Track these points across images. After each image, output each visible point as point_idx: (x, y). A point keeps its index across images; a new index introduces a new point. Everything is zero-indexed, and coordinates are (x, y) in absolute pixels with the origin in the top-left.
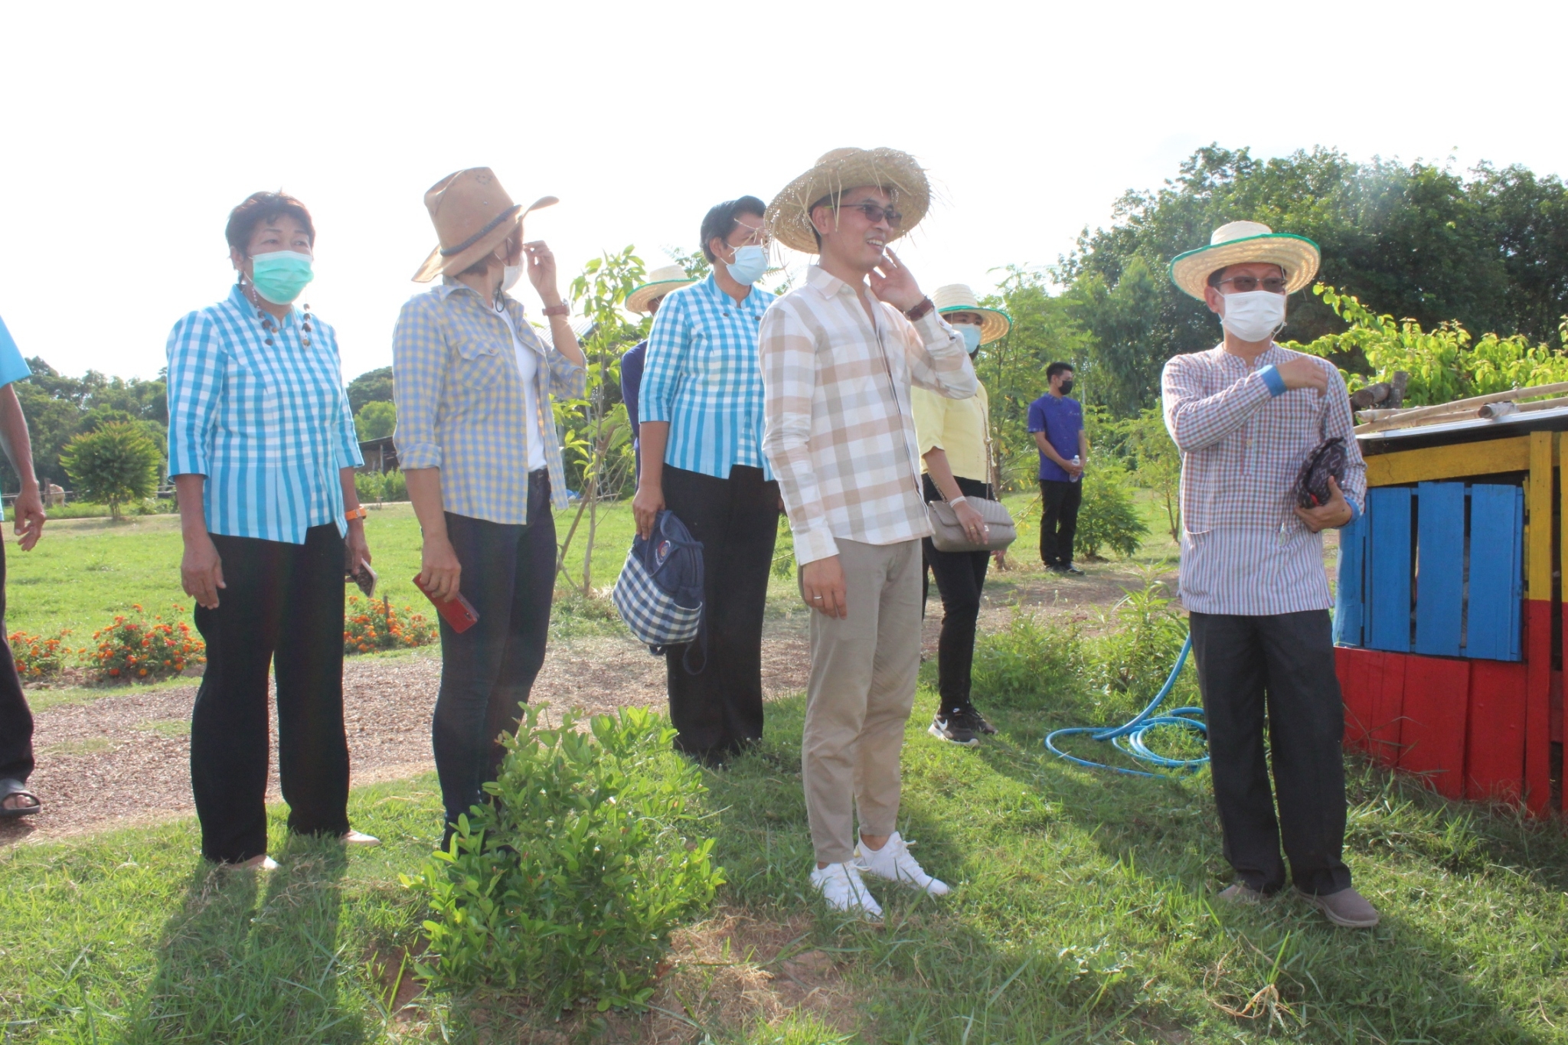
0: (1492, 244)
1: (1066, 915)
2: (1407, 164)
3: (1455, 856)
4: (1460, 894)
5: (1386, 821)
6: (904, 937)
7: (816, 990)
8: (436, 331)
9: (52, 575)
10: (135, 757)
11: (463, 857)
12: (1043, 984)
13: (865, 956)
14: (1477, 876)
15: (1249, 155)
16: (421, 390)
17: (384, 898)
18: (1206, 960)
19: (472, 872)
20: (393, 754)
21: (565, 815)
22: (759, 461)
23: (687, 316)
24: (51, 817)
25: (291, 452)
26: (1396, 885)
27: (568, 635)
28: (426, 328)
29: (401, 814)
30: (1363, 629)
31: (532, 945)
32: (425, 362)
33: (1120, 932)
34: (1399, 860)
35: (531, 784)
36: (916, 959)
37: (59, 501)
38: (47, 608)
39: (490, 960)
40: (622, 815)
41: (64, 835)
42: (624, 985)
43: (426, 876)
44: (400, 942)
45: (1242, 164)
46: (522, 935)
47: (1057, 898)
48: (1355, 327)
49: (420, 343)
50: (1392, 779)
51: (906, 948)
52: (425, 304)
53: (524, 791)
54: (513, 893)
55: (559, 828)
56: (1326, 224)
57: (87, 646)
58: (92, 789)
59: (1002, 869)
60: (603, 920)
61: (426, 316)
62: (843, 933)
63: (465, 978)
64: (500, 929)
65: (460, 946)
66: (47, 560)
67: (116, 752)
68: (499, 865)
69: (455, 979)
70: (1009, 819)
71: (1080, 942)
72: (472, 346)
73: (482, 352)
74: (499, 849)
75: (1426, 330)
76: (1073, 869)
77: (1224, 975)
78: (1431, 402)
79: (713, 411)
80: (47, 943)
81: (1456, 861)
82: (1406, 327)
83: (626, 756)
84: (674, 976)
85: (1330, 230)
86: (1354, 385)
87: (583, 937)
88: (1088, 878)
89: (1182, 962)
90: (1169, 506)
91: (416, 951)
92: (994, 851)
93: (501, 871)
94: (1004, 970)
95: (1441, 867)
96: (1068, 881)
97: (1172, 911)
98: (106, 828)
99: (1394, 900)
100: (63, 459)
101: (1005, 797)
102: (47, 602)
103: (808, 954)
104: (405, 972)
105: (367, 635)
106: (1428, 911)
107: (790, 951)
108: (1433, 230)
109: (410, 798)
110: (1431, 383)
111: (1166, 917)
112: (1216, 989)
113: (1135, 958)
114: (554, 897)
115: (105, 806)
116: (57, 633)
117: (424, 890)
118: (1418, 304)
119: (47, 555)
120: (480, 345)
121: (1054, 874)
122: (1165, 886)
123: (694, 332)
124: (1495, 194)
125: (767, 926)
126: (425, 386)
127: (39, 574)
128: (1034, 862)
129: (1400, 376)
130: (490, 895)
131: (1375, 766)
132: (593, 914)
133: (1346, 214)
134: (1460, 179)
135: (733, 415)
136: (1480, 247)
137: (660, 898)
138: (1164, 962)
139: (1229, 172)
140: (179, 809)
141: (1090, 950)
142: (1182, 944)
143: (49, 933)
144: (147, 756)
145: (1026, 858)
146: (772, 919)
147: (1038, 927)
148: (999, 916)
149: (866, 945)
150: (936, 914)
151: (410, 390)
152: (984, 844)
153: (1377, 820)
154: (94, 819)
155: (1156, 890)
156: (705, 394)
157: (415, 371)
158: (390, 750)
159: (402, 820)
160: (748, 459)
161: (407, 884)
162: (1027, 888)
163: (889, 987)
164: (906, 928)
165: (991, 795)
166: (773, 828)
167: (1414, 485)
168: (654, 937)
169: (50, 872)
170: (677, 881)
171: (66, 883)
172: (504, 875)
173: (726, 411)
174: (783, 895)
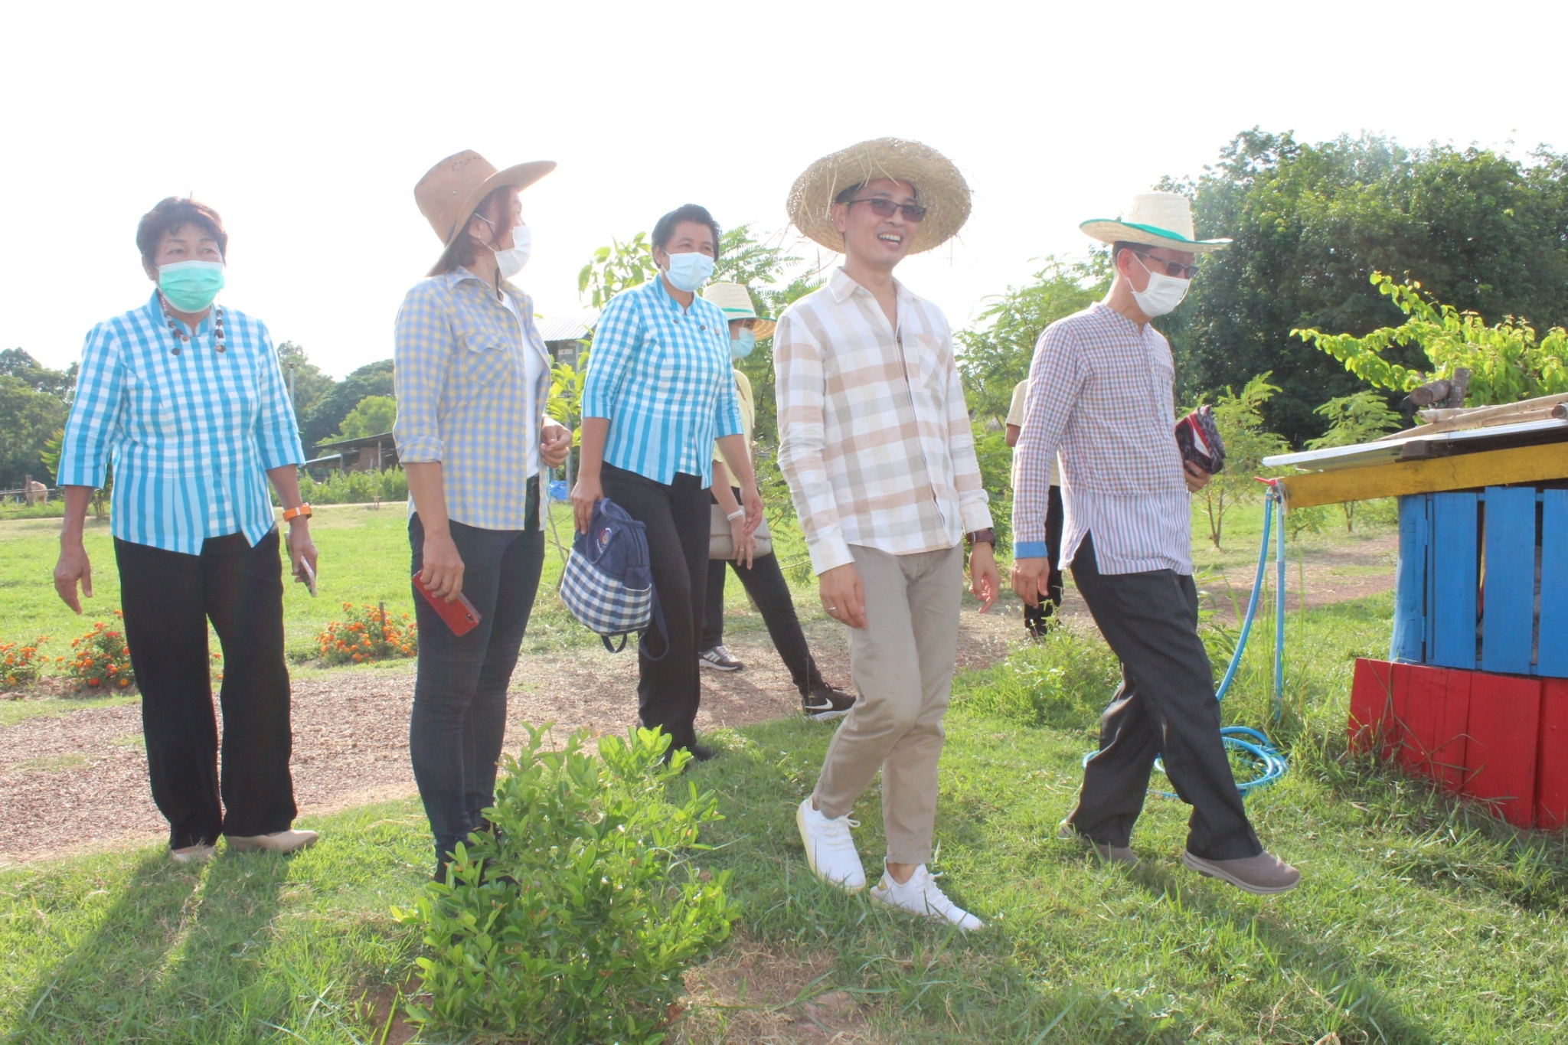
0: (1552, 233)
1: (1107, 953)
2: (1461, 148)
3: (1527, 891)
4: (1534, 932)
5: (1451, 852)
6: (935, 977)
7: (840, 1034)
8: (442, 320)
9: (32, 577)
10: (112, 774)
11: (460, 889)
12: (1084, 1029)
13: (892, 996)
14: (1552, 912)
15: (1294, 138)
16: (424, 381)
17: (374, 931)
18: (1260, 1004)
19: (470, 905)
20: (388, 773)
21: (568, 844)
22: (698, 470)
23: (642, 319)
24: (21, 839)
25: (189, 464)
26: (1463, 923)
27: (574, 644)
28: (432, 316)
29: (394, 839)
30: (1424, 644)
31: (534, 986)
32: (430, 351)
33: (1166, 972)
34: (1466, 894)
35: (533, 810)
36: (947, 1002)
37: (41, 498)
38: (25, 612)
39: (487, 1001)
40: (632, 845)
41: (34, 859)
42: (632, 1030)
43: (420, 909)
44: (391, 980)
45: (1286, 148)
46: (523, 975)
47: (1098, 934)
48: (1412, 320)
49: (425, 332)
50: (1457, 805)
51: (936, 990)
52: (432, 291)
53: (526, 818)
54: (513, 928)
55: (563, 858)
56: (1375, 213)
57: (66, 654)
58: (65, 809)
59: (1039, 903)
60: (609, 958)
61: (432, 304)
62: (868, 971)
63: (460, 1020)
64: (498, 968)
65: (456, 986)
66: (26, 562)
67: (92, 769)
68: (497, 897)
69: (450, 1023)
70: (1045, 847)
71: (1123, 983)
72: (480, 339)
73: (490, 345)
74: (498, 880)
75: (1488, 323)
76: (1115, 902)
77: (1280, 1021)
78: (1495, 400)
79: (661, 416)
80: (10, 979)
81: (1528, 896)
82: (1468, 321)
83: (636, 780)
84: (686, 1019)
85: (1379, 218)
86: (1412, 382)
87: (589, 977)
88: (1132, 913)
89: (1233, 1005)
90: (1210, 510)
91: (408, 989)
92: (1030, 882)
93: (501, 906)
94: (1042, 1013)
95: (1513, 902)
96: (1109, 915)
97: (1223, 950)
98: (78, 851)
99: (1462, 939)
100: (45, 455)
101: (1041, 823)
102: (26, 606)
103: (830, 995)
104: (396, 1012)
105: (362, 644)
106: (1499, 951)
107: (811, 990)
108: (1490, 218)
109: (405, 822)
110: (1495, 380)
111: (1216, 955)
112: (1272, 1036)
113: (1183, 1001)
114: (558, 933)
115: (79, 828)
116: (34, 640)
117: (417, 923)
118: (1473, 296)
119: (26, 557)
120: (488, 338)
121: (1094, 907)
122: (1215, 922)
123: (648, 336)
124: (1556, 179)
125: (787, 963)
126: (428, 377)
127: (18, 576)
128: (1072, 894)
129: (1461, 372)
130: (489, 931)
131: (1437, 792)
132: (600, 952)
133: (1396, 201)
134: (1519, 164)
135: (679, 423)
136: (1540, 236)
137: (671, 935)
138: (1215, 1005)
139: (1273, 157)
140: (157, 832)
141: (1135, 992)
142: (1234, 986)
143: (12, 968)
144: (125, 773)
145: (1064, 889)
146: (792, 955)
147: (1078, 966)
148: (1037, 954)
149: (893, 986)
150: (967, 952)
151: (413, 380)
152: (1019, 874)
153: (1441, 850)
154: (67, 841)
155: (1205, 926)
156: (653, 400)
157: (418, 361)
158: (384, 768)
159: (395, 846)
160: (688, 468)
161: (399, 917)
162: (1065, 923)
163: (919, 1032)
164: (936, 967)
165: (1026, 821)
166: (792, 857)
167: (1480, 490)
168: (665, 978)
169: (16, 900)
170: (691, 917)
171: (34, 912)
172: (503, 909)
173: (673, 418)
174: (803, 930)
